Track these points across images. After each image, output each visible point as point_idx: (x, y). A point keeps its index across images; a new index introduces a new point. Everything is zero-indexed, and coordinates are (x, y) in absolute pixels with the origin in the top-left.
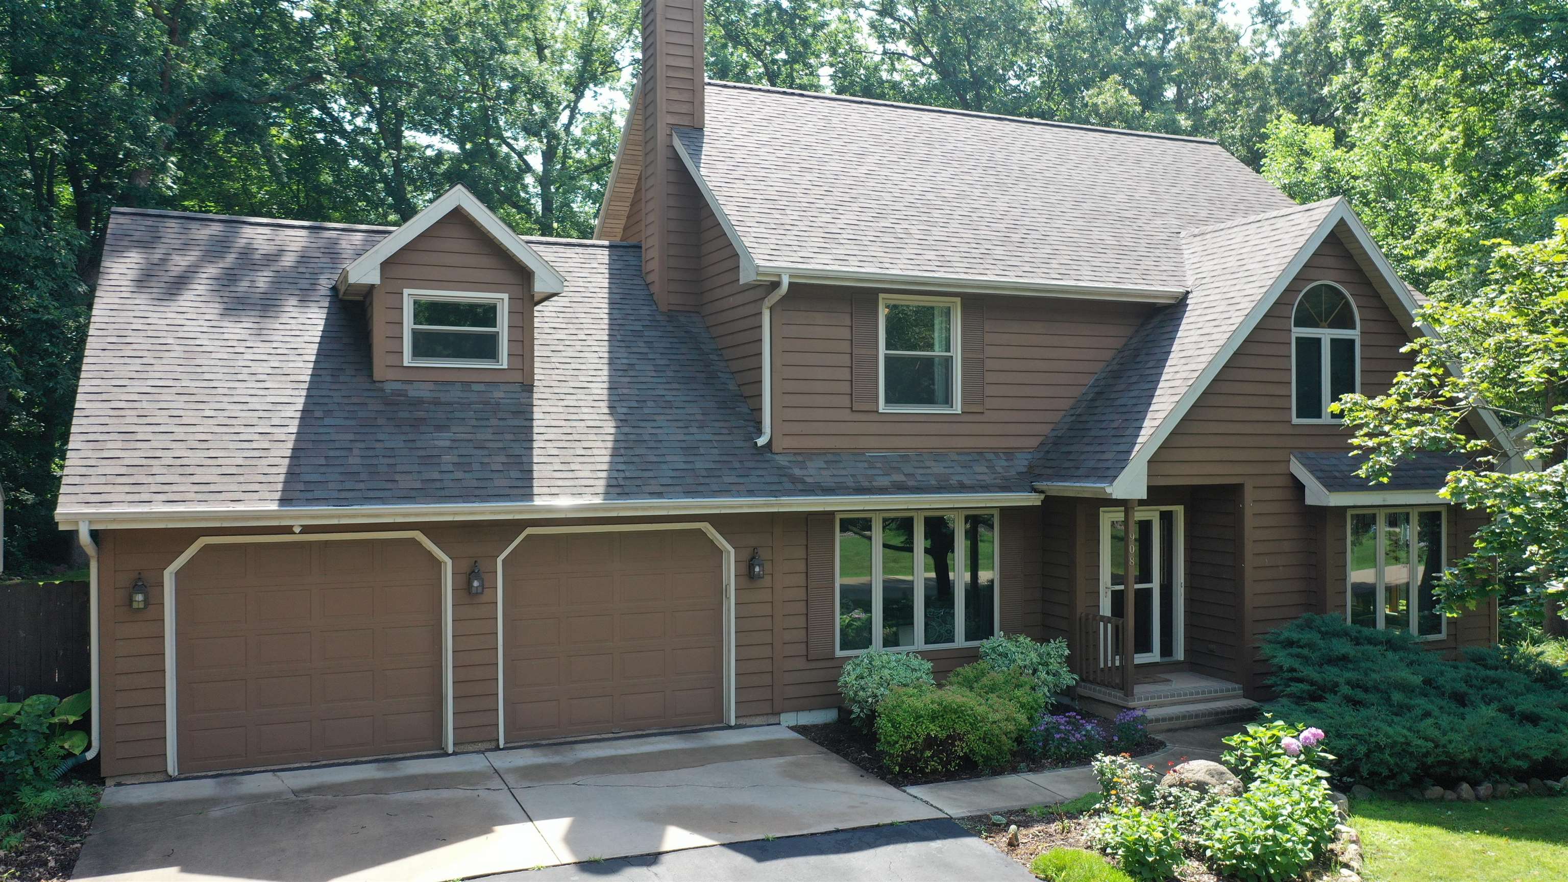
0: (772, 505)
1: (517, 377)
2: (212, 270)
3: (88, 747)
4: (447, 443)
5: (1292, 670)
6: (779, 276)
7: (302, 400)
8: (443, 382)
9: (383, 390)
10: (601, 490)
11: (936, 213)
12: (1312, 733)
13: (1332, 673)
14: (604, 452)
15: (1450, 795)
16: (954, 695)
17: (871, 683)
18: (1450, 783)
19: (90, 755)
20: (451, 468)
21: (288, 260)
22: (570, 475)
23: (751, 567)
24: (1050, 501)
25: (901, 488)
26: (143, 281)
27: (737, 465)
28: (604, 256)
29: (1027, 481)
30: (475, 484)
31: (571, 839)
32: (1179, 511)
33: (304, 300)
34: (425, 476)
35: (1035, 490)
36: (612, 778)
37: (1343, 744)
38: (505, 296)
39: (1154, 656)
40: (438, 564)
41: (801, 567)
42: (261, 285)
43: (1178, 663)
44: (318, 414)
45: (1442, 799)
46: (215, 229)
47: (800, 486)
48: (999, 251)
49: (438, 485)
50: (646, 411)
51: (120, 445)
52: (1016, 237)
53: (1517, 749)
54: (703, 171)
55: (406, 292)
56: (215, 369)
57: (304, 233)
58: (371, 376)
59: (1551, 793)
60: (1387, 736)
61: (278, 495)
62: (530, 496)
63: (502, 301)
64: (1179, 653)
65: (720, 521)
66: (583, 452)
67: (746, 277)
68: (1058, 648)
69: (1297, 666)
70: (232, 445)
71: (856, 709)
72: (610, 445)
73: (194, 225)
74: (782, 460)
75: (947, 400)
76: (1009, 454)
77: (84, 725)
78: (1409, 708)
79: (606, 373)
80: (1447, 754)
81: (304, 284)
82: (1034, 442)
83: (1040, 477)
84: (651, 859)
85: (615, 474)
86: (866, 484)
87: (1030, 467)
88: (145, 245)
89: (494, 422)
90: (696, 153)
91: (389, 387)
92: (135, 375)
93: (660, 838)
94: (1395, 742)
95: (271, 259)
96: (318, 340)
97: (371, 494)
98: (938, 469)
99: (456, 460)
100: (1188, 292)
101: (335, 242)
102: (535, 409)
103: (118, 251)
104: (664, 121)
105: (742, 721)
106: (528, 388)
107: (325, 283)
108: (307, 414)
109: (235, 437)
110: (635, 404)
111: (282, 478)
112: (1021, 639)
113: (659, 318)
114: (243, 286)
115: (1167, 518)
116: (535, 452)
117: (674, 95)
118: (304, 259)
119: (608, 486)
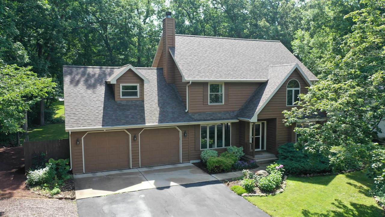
0: (188, 124)
1: (141, 99)
2: (83, 79)
3: (70, 168)
4: (129, 113)
5: (281, 153)
6: (190, 81)
7: (103, 105)
8: (128, 101)
9: (117, 103)
10: (158, 122)
11: (220, 65)
12: (281, 166)
13: (289, 154)
14: (157, 114)
15: (305, 176)
16: (220, 158)
17: (206, 155)
18: (305, 174)
19: (71, 170)
20: (130, 118)
21: (97, 76)
22: (152, 119)
23: (184, 134)
24: (240, 121)
25: (212, 120)
26: (71, 82)
27: (182, 116)
28: (155, 71)
29: (236, 117)
30: (135, 121)
31: (155, 184)
32: (265, 122)
33: (101, 85)
34: (126, 120)
35: (238, 119)
36: (160, 173)
37: (287, 167)
38: (139, 84)
39: (260, 149)
40: (128, 135)
41: (194, 134)
42: (92, 81)
43: (265, 150)
44: (106, 108)
45: (304, 177)
46: (82, 69)
47: (193, 120)
48: (232, 73)
49: (128, 122)
50: (165, 105)
51: (73, 116)
52: (235, 69)
53: (318, 168)
54: (175, 58)
55: (121, 84)
56: (87, 100)
57: (99, 69)
58: (115, 100)
59: (324, 176)
60: (295, 166)
61: (101, 125)
62: (145, 123)
63: (138, 85)
64: (265, 149)
65: (179, 127)
66: (154, 114)
67: (183, 81)
68: (241, 149)
69: (282, 153)
70: (92, 115)
71: (204, 160)
72: (159, 112)
73: (78, 69)
74: (190, 115)
75: (221, 102)
76: (233, 112)
77: (69, 164)
78: (300, 161)
79: (157, 97)
80: (305, 169)
81: (100, 81)
82: (238, 109)
83: (238, 116)
84: (168, 187)
85: (160, 118)
86: (206, 119)
87: (237, 114)
88: (70, 74)
89: (137, 109)
90: (174, 53)
91: (118, 102)
92: (73, 102)
93: (170, 184)
94: (296, 167)
95: (94, 75)
96: (104, 93)
97: (117, 124)
98: (219, 115)
99: (131, 116)
100: (268, 80)
101: (104, 71)
102: (145, 106)
103: (66, 75)
104: (167, 46)
105: (183, 162)
106: (143, 101)
107: (104, 82)
108: (104, 108)
109: (92, 113)
110: (163, 104)
111: (102, 121)
112: (235, 147)
113: (167, 85)
114: (89, 82)
115: (263, 124)
116: (145, 114)
117: (169, 41)
118: (99, 75)
119: (159, 121)
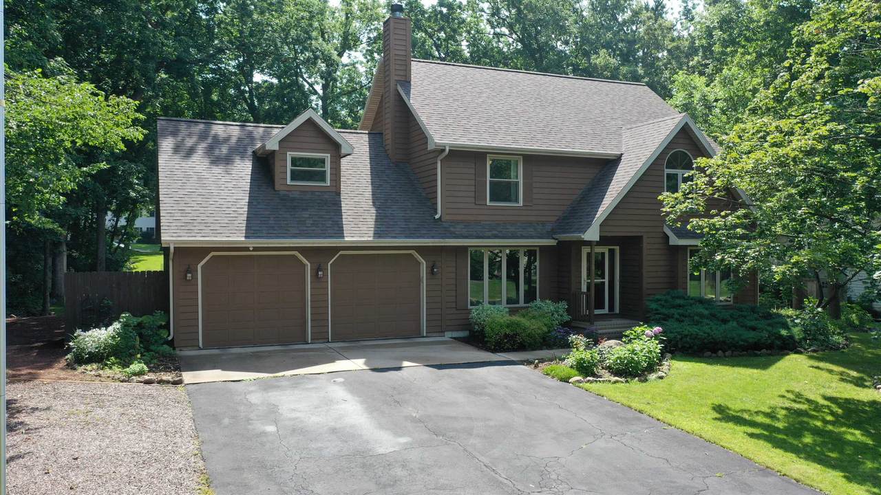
0: (442, 243)
1: (334, 189)
2: (203, 145)
3: (169, 335)
4: (308, 216)
5: (656, 310)
6: (445, 147)
7: (248, 198)
8: (304, 191)
9: (279, 194)
10: (372, 235)
11: (512, 119)
12: (657, 329)
13: (672, 311)
14: (371, 223)
15: (714, 355)
16: (516, 318)
17: (483, 316)
18: (714, 351)
19: (170, 338)
20: (309, 225)
21: (234, 140)
22: (358, 229)
23: (432, 269)
24: (559, 243)
25: (496, 237)
26: (177, 149)
27: (427, 226)
28: (366, 138)
29: (550, 235)
30: (320, 232)
32: (617, 248)
33: (242, 158)
34: (301, 229)
35: (554, 238)
37: (672, 336)
38: (329, 155)
39: (606, 311)
40: (304, 266)
41: (454, 269)
42: (224, 150)
43: (616, 314)
44: (254, 204)
45: (710, 356)
46: (202, 126)
47: (454, 235)
48: (539, 136)
49: (306, 232)
50: (388, 204)
51: (179, 215)
52: (547, 130)
53: (743, 337)
54: (411, 101)
55: (288, 153)
56: (211, 185)
57: (237, 128)
58: (274, 188)
59: (756, 355)
60: (689, 331)
61: (244, 235)
62: (343, 237)
63: (327, 157)
64: (617, 310)
65: (419, 249)
66: (362, 220)
67: (431, 147)
68: (563, 305)
69: (659, 308)
70: (222, 215)
71: (476, 327)
72: (374, 217)
73: (193, 124)
74: (445, 225)
75: (517, 201)
76: (543, 223)
77: (167, 327)
78: (701, 322)
79: (370, 188)
80: (713, 338)
81: (241, 150)
82: (555, 219)
83: (555, 233)
85: (377, 229)
86: (481, 235)
87: (553, 229)
88: (174, 134)
89: (326, 208)
90: (408, 93)
91: (281, 193)
92: (180, 187)
93: (401, 364)
94: (692, 334)
95: (227, 139)
96: (250, 173)
97: (281, 235)
98: (512, 229)
99: (311, 222)
100: (622, 154)
101: (251, 132)
102: (342, 203)
103: (164, 136)
104: (394, 78)
105: (429, 335)
106: (338, 194)
107: (250, 152)
108: (250, 204)
109: (223, 212)
110: (382, 201)
111: (244, 228)
112: (547, 301)
113: (391, 165)
114: (217, 152)
115: (612, 252)
116: (344, 220)
117: (398, 67)
118: (240, 140)
119: (375, 234)
